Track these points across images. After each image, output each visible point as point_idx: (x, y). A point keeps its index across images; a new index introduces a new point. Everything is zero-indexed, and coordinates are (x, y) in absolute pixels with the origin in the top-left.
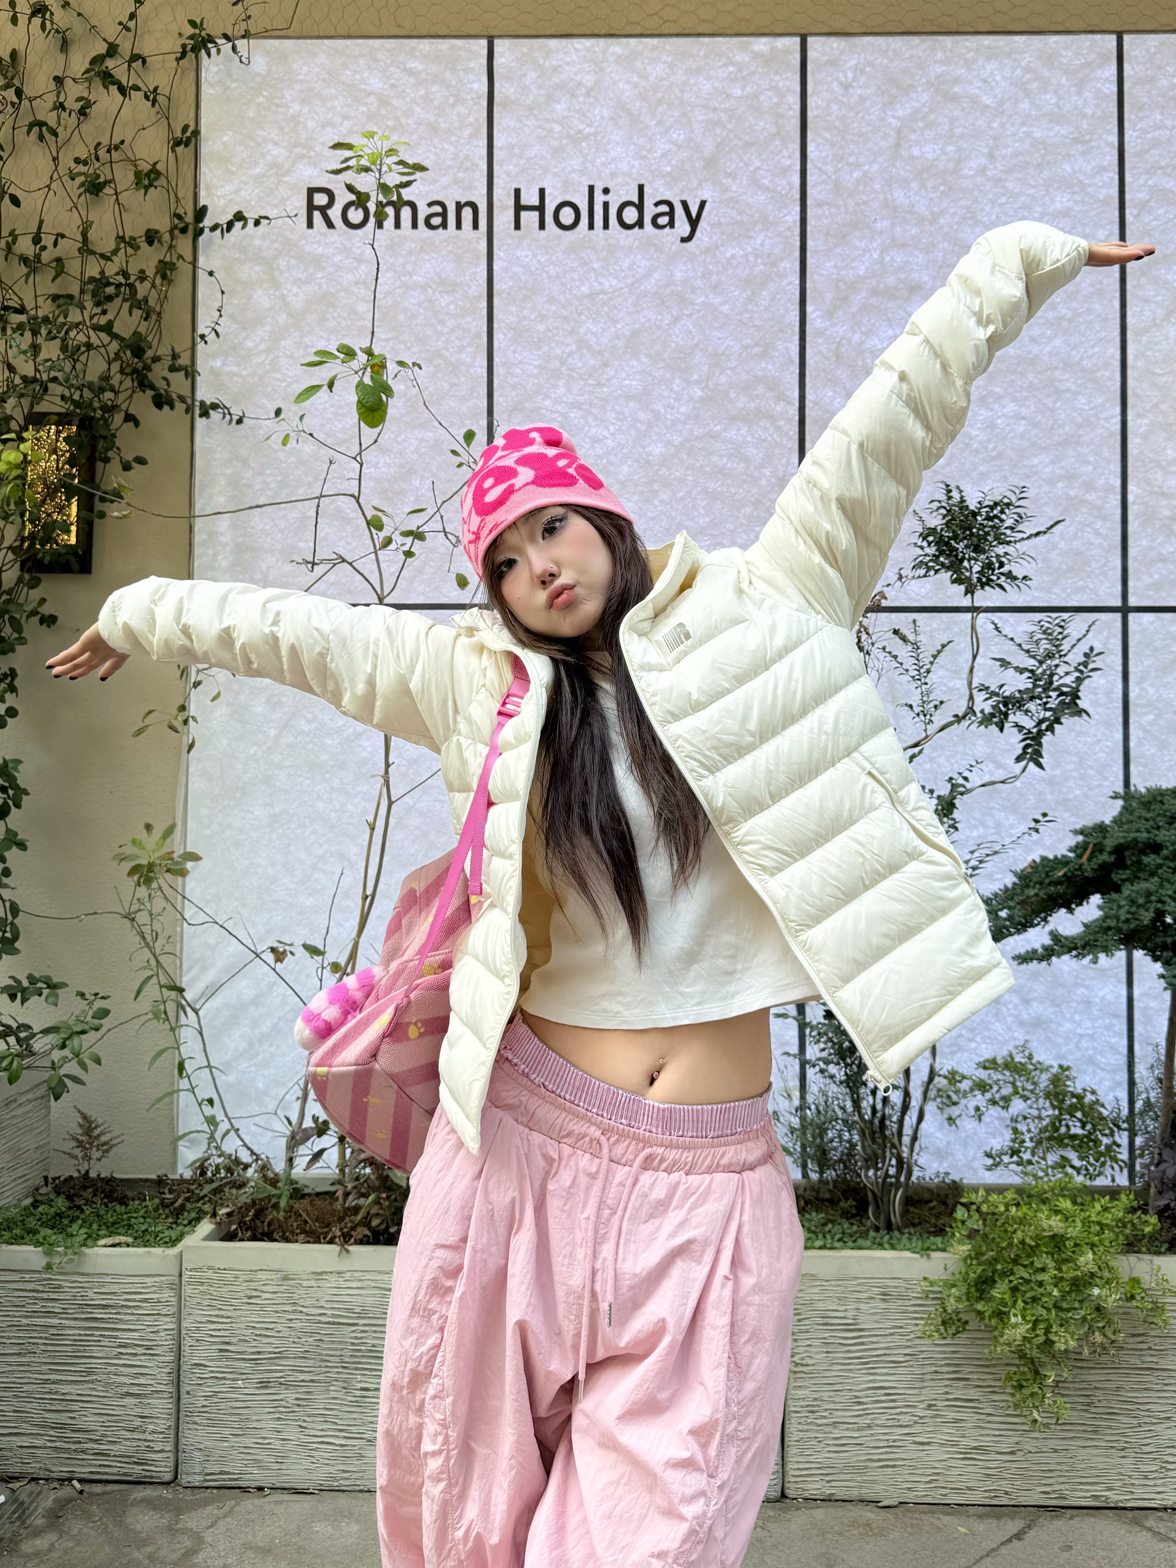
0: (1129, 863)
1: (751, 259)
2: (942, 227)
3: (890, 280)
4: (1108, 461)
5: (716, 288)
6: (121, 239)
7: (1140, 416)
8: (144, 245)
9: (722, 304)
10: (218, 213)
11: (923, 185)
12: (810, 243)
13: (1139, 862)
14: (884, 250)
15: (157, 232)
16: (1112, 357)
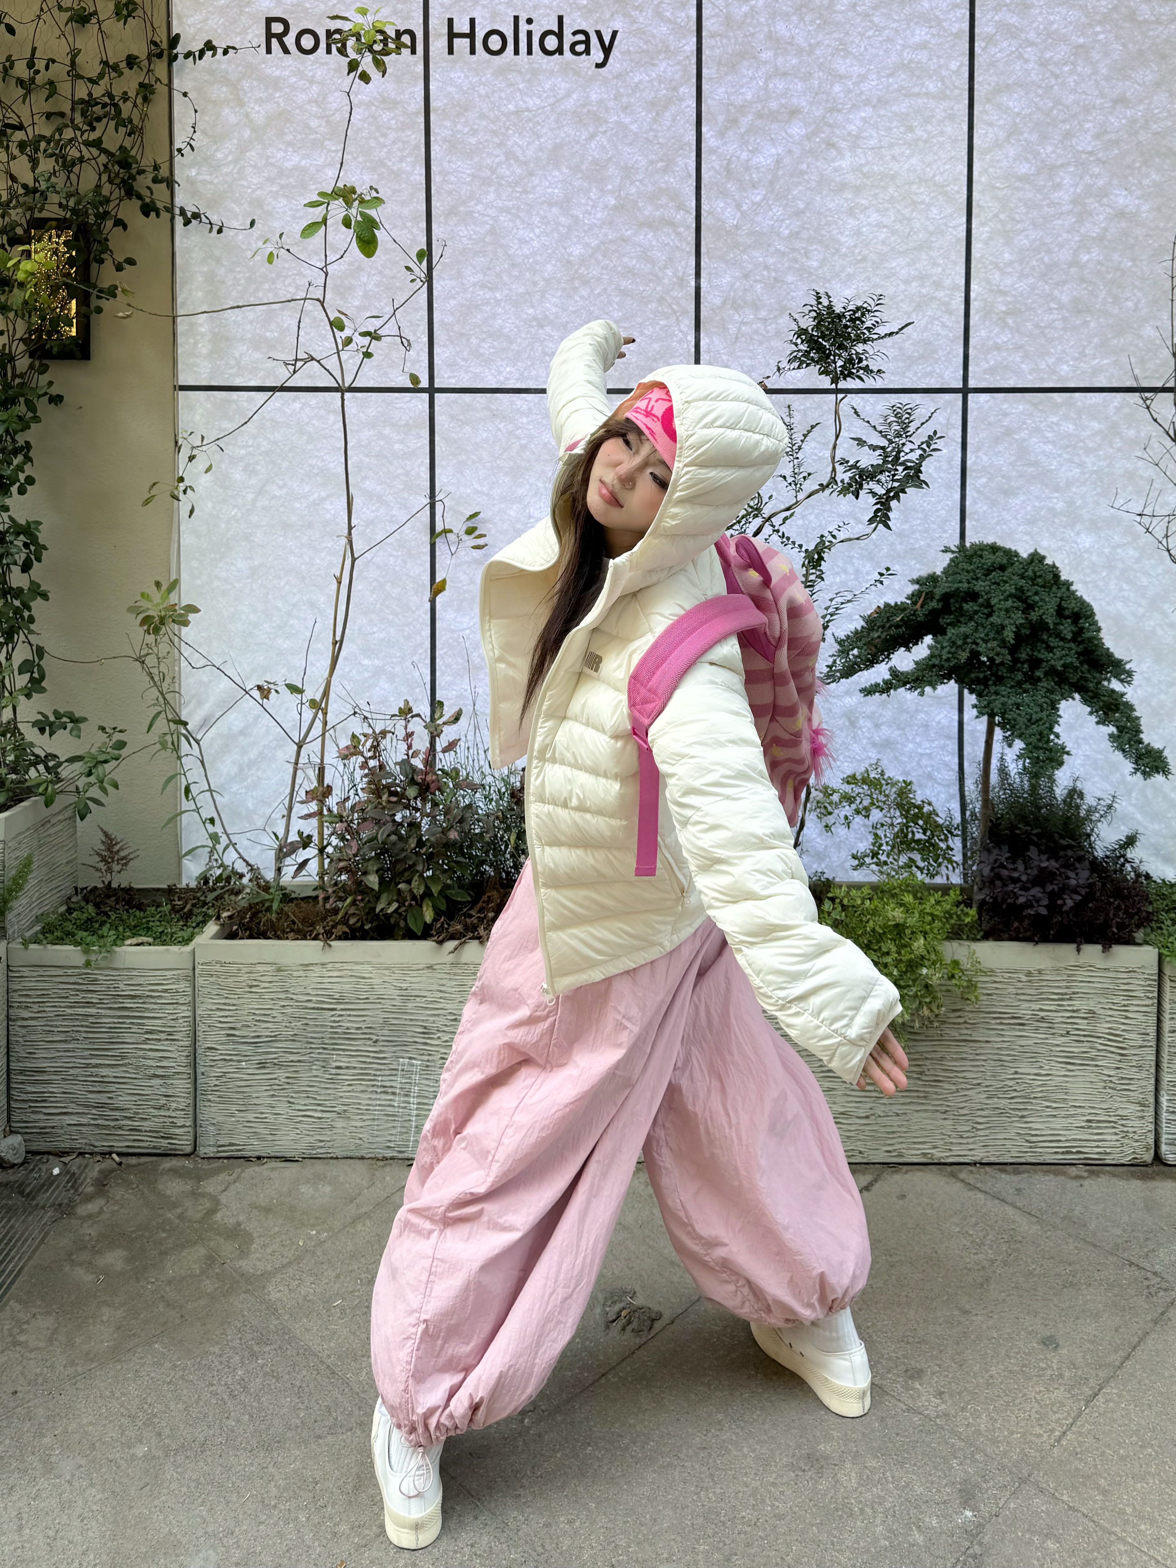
0: (953, 609)
1: (656, 84)
2: (818, 58)
3: (773, 105)
4: (955, 263)
5: (625, 108)
6: (105, 63)
7: (982, 224)
8: (126, 71)
9: (631, 123)
10: (191, 41)
11: (802, 19)
12: (705, 71)
13: (961, 608)
14: (768, 78)
15: (137, 57)
16: (961, 173)
